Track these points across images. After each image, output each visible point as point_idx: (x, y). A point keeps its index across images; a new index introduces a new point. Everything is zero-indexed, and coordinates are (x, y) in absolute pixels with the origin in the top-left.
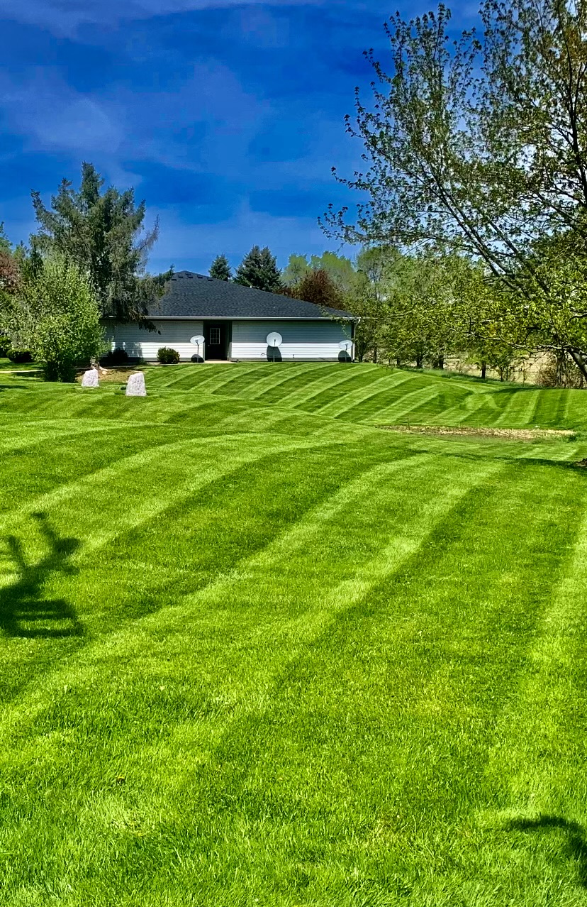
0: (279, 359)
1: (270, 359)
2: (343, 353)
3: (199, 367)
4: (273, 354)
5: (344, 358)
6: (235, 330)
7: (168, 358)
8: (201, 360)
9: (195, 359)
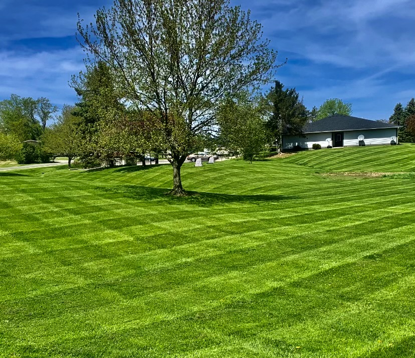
0: (364, 145)
1: (360, 145)
2: (393, 141)
3: (330, 150)
4: (362, 144)
5: (393, 143)
6: (345, 135)
7: (317, 147)
8: (331, 147)
9: (329, 147)
